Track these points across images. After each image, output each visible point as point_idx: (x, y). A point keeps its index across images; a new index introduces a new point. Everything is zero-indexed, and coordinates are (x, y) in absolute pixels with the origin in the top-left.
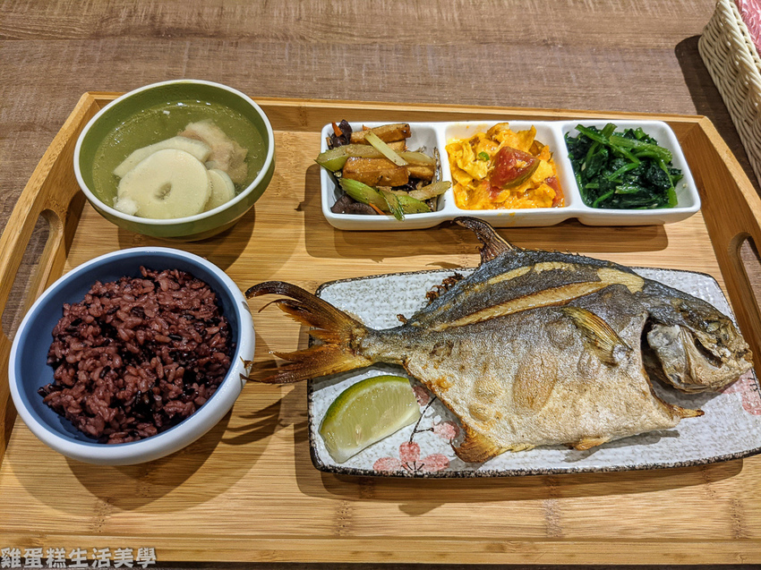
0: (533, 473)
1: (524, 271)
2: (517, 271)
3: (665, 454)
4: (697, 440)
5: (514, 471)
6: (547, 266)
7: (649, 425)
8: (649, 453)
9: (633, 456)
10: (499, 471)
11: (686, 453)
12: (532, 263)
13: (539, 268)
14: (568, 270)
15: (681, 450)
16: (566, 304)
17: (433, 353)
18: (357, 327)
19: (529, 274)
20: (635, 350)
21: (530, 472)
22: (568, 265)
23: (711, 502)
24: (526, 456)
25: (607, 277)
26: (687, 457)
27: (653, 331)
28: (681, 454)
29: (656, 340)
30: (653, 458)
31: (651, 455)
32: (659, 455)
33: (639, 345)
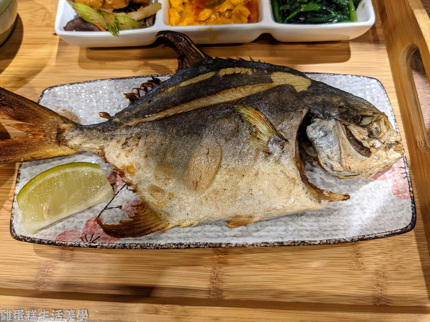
0: (191, 246)
1: (210, 75)
2: (204, 75)
3: (314, 233)
4: (347, 220)
5: (174, 244)
6: (229, 71)
7: (298, 207)
8: (300, 230)
9: (284, 233)
10: (162, 244)
11: (333, 232)
12: (218, 69)
13: (222, 73)
14: (246, 74)
15: (330, 229)
16: (238, 101)
17: (126, 143)
18: (65, 123)
19: (213, 78)
20: (290, 141)
21: (189, 245)
22: (247, 70)
23: (358, 272)
24: (190, 231)
25: (279, 79)
26: (333, 235)
27: (312, 125)
28: (328, 233)
29: (313, 132)
30: (302, 236)
31: (301, 233)
32: (308, 233)
33: (295, 137)
